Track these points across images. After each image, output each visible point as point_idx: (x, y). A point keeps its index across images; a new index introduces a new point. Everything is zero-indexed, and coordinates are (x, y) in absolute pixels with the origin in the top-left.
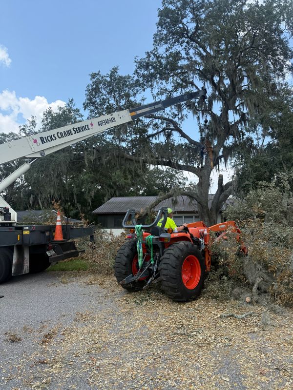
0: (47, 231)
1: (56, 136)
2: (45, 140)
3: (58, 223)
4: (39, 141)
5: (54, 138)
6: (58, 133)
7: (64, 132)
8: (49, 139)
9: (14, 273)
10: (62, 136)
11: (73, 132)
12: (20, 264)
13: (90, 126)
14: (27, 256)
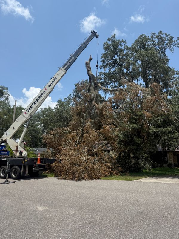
0: (35, 160)
1: (32, 105)
2: (29, 110)
3: (39, 157)
4: (27, 112)
5: (32, 107)
6: (33, 104)
7: (35, 101)
8: (30, 108)
9: (22, 175)
10: (35, 104)
11: (39, 99)
12: (24, 172)
13: (45, 91)
14: (27, 169)
